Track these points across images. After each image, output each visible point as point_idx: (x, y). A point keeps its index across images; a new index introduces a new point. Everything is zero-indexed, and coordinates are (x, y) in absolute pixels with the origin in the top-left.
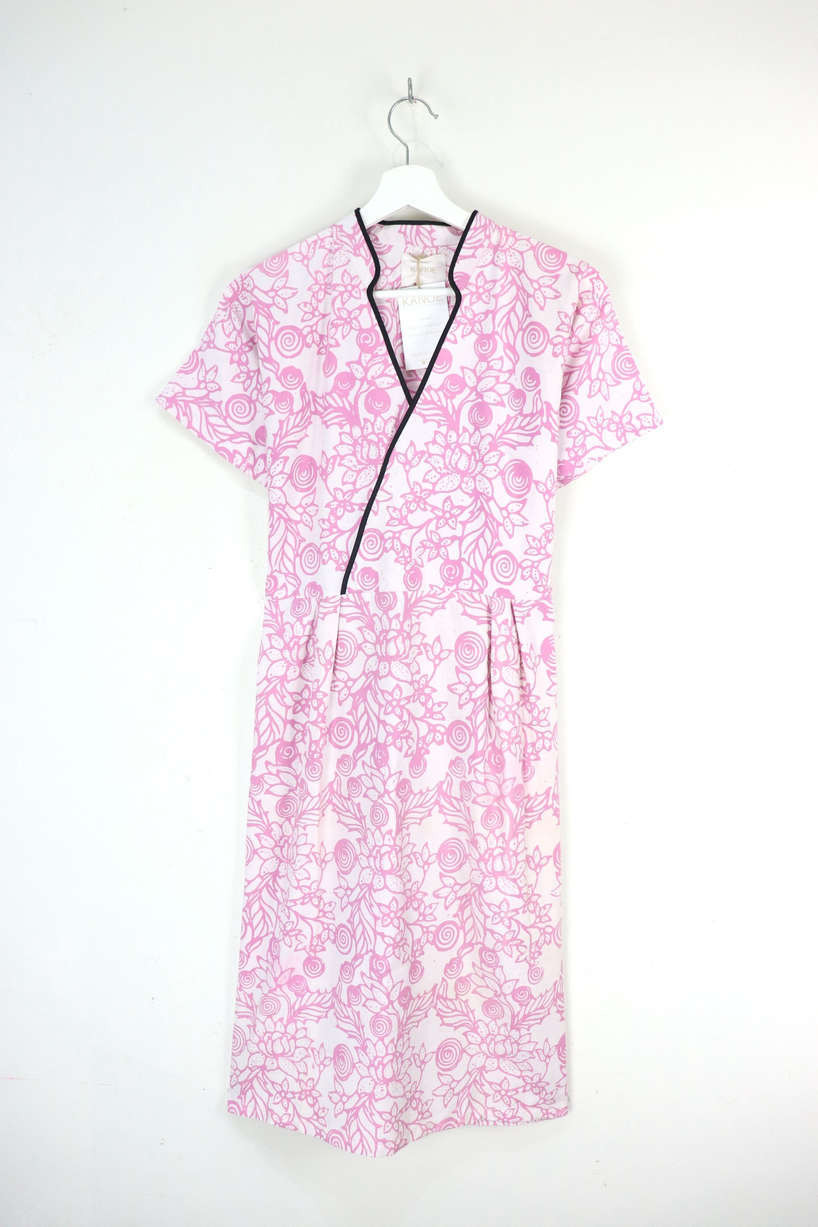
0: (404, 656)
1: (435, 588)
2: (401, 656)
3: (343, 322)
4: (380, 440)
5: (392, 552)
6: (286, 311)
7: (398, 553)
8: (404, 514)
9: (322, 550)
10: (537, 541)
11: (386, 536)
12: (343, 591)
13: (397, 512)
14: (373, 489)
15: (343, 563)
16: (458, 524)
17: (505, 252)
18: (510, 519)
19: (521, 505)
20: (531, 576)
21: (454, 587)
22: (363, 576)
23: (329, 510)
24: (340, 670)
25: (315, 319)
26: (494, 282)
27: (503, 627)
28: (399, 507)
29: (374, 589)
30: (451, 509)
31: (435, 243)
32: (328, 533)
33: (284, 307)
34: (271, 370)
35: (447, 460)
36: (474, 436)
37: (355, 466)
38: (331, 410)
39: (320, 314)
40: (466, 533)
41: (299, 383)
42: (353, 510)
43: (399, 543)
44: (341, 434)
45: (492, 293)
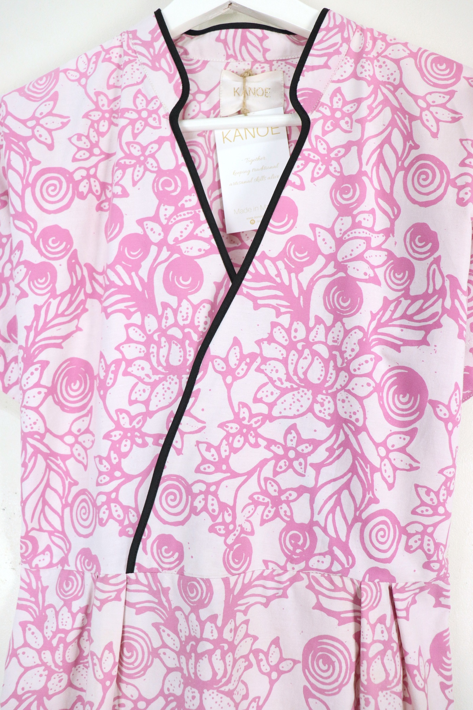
0: (224, 680)
1: (271, 565)
2: (220, 680)
3: (133, 162)
4: (187, 336)
5: (204, 514)
6: (51, 147)
7: (214, 518)
8: (224, 454)
9: (99, 503)
10: (432, 495)
11: (196, 489)
12: (130, 569)
13: (213, 451)
14: (175, 412)
15: (131, 525)
16: (309, 468)
17: (372, 60)
18: (390, 460)
19: (408, 438)
20: (421, 547)
21: (303, 565)
22: (159, 548)
23: (108, 443)
24: (128, 684)
25: (94, 160)
26: (359, 101)
27: (379, 627)
28: (216, 444)
29: (177, 569)
30: (298, 445)
31: (269, 56)
32: (107, 479)
33: (49, 141)
34: (24, 231)
35: (291, 368)
36: (333, 329)
37: (148, 375)
38: (112, 290)
39: (102, 153)
40: (321, 482)
41: (66, 250)
42: (144, 445)
43: (215, 502)
44: (127, 327)
45: (355, 117)
